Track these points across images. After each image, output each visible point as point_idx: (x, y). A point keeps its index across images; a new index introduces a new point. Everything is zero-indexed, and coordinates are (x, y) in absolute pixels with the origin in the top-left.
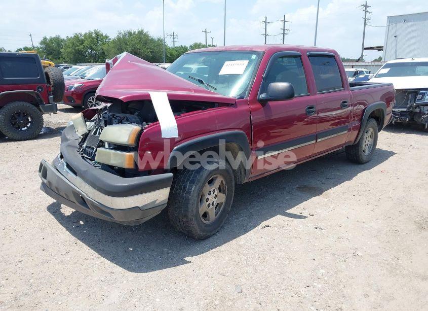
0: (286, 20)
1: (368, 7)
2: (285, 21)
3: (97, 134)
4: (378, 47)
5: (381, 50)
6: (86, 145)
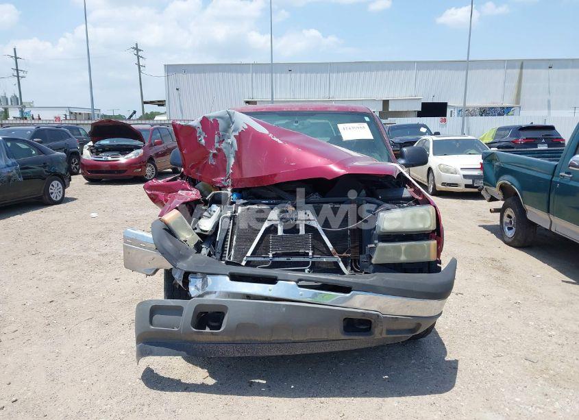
0: (17, 56)
1: (140, 50)
2: (16, 58)
3: (302, 232)
4: (159, 101)
5: (163, 105)
6: (274, 252)
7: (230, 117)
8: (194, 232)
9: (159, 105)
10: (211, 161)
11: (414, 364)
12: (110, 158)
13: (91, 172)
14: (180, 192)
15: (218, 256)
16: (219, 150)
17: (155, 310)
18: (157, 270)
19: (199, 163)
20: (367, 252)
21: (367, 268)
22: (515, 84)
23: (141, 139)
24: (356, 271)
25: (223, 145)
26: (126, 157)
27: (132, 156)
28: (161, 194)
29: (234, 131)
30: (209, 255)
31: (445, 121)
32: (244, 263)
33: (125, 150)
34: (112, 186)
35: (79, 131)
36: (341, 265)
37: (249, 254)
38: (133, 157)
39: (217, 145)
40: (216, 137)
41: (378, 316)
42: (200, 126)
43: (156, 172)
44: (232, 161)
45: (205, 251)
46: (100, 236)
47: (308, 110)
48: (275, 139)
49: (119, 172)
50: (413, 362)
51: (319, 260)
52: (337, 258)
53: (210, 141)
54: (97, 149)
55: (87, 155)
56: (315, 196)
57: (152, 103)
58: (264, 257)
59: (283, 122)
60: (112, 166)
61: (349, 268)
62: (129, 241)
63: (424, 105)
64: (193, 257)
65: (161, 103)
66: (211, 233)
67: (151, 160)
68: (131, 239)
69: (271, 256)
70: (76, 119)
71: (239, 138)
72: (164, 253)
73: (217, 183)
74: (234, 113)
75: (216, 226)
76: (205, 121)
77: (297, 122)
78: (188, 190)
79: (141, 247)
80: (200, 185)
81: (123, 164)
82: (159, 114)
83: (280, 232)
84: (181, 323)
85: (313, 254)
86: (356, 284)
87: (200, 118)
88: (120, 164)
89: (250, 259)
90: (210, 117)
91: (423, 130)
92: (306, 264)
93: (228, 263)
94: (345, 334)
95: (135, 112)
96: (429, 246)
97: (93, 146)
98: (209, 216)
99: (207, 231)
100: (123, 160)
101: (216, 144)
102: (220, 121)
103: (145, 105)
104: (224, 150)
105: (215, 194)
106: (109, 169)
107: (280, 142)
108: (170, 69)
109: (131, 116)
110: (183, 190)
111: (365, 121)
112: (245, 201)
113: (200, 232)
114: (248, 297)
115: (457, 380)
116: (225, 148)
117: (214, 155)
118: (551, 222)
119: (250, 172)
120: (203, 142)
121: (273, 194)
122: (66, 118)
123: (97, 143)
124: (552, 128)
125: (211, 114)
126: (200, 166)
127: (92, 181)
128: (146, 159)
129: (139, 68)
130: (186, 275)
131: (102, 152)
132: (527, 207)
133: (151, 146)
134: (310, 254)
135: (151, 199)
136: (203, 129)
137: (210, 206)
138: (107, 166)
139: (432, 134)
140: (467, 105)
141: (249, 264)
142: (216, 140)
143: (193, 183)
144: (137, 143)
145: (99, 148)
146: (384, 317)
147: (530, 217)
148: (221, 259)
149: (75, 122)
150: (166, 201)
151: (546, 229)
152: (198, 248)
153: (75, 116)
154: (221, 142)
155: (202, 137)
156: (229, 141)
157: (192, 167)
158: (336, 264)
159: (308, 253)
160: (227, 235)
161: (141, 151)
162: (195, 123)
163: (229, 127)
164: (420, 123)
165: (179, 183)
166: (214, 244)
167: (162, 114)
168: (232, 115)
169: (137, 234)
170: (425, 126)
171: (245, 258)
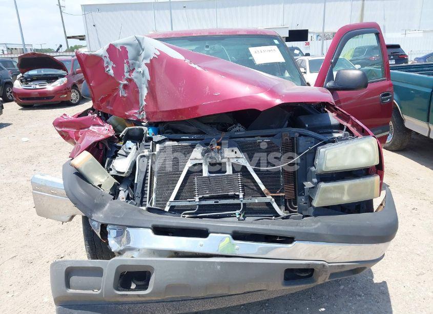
3: (229, 171)
4: (80, 36)
5: (83, 39)
6: (201, 196)
7: (140, 43)
8: (109, 175)
9: (80, 39)
10: (122, 93)
11: (343, 290)
12: (38, 87)
13: (23, 99)
14: (91, 128)
15: (138, 200)
16: (130, 80)
17: (70, 272)
18: (73, 217)
19: (109, 95)
20: (307, 193)
21: (306, 210)
22: (359, 13)
23: (65, 69)
24: (291, 212)
25: (134, 75)
26: (53, 84)
27: (58, 83)
28: (72, 131)
29: (145, 58)
30: (128, 198)
31: (308, 44)
32: (167, 209)
33: (51, 79)
34: (43, 110)
35: (12, 63)
36: (275, 205)
37: (172, 198)
38: (59, 85)
39: (127, 75)
40: (126, 67)
41: (324, 265)
42: (107, 55)
43: (80, 97)
44: (145, 92)
45: (122, 194)
46: (30, 160)
47: (217, 34)
48: (193, 65)
49: (48, 98)
50: (342, 287)
51: (250, 201)
52: (269, 198)
53: (119, 71)
54: (26, 79)
55: (17, 85)
56: (238, 128)
57: (74, 37)
58: (189, 201)
59: (194, 47)
60: (40, 93)
61: (283, 208)
62: (38, 188)
63: (291, 32)
64: (110, 205)
65: (82, 38)
66: (128, 175)
67: (75, 86)
68: (40, 186)
69: (197, 200)
70: (12, 54)
71: (151, 66)
72: (77, 202)
73: (130, 116)
74: (143, 39)
75: (134, 166)
76: (111, 49)
77: (207, 47)
78: (100, 125)
79: (53, 194)
80: (111, 119)
81: (50, 91)
82: (81, 47)
83: (205, 173)
84: (103, 285)
85: (244, 195)
86: (300, 233)
87: (107, 46)
88: (47, 91)
89: (173, 204)
90: (117, 44)
91: (296, 52)
92: (237, 207)
93: (149, 210)
94: (286, 285)
95: (61, 46)
96: (373, 183)
97: (23, 77)
98: (125, 154)
99: (123, 173)
100: (50, 87)
101: (125, 74)
102: (129, 48)
103: (68, 40)
104: (135, 80)
105: (128, 131)
106: (38, 96)
107: (198, 68)
108: (87, 8)
109: (58, 49)
110: (94, 125)
111: (274, 44)
112: (163, 137)
113: (115, 173)
114: (177, 254)
115: (393, 309)
116: (136, 78)
117: (125, 86)
118: (430, 129)
119: (166, 104)
120: (111, 72)
121: (193, 129)
122: (3, 53)
123: (26, 73)
124: (398, 46)
125: (118, 41)
126: (111, 99)
127: (26, 107)
128: (70, 86)
129: (60, 8)
130: (104, 227)
131: (31, 81)
132: (405, 117)
133: (74, 74)
134: (241, 196)
135: (62, 136)
136: (111, 58)
137: (125, 143)
138: (37, 93)
139: (303, 55)
140: (325, 31)
141: (173, 209)
142: (126, 69)
143: (105, 117)
144: (61, 72)
145: (28, 78)
146: (329, 266)
147: (407, 125)
148: (142, 204)
149: (10, 56)
150: (77, 138)
151: (426, 137)
152: (115, 193)
153: (11, 50)
154: (131, 71)
155: (110, 67)
156: (140, 70)
157: (103, 100)
158: (269, 204)
159: (238, 195)
160: (146, 176)
161: (65, 80)
162: (101, 51)
163: (139, 54)
164: (294, 46)
165: (90, 118)
166: (132, 186)
167: (84, 47)
168: (141, 41)
169: (46, 181)
170: (298, 49)
171: (168, 203)
